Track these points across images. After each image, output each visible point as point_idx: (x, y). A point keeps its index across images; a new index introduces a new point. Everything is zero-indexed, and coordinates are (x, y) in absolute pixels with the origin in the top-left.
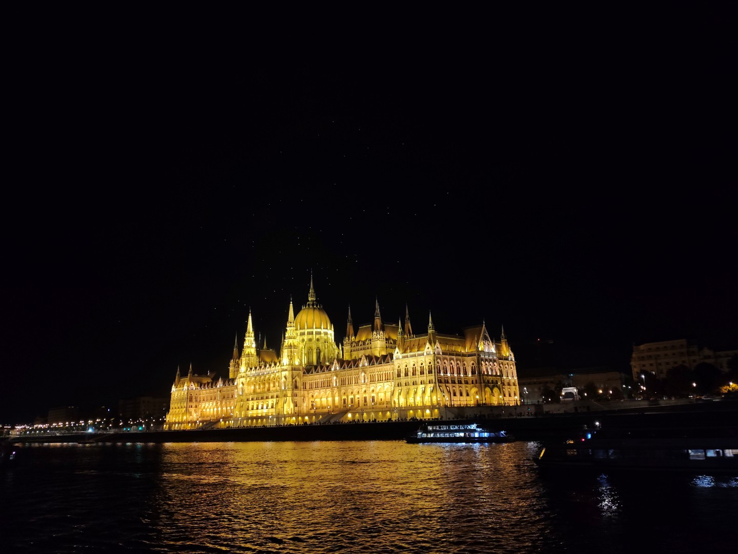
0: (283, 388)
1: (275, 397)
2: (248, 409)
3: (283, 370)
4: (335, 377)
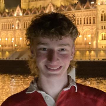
4: (17, 22)
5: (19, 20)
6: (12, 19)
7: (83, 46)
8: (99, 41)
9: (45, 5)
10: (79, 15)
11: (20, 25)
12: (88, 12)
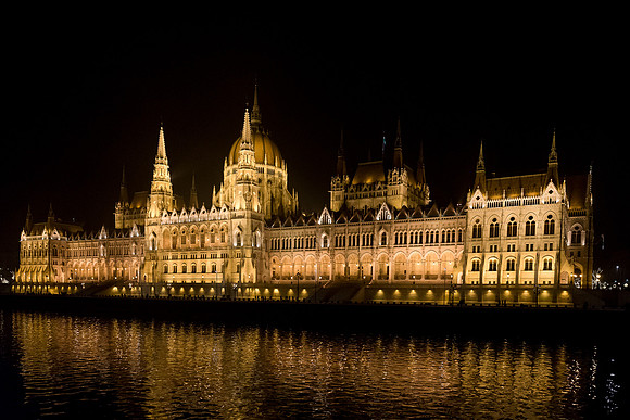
0: (235, 245)
1: (219, 256)
2: (166, 272)
3: (235, 217)
4: (324, 235)
5: (327, 232)
6: (313, 230)
7: (439, 280)
8: (467, 273)
9: (375, 206)
10: (435, 226)
11: (329, 241)
12: (451, 222)
